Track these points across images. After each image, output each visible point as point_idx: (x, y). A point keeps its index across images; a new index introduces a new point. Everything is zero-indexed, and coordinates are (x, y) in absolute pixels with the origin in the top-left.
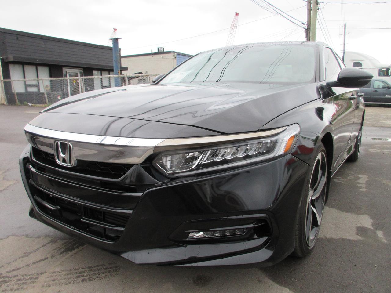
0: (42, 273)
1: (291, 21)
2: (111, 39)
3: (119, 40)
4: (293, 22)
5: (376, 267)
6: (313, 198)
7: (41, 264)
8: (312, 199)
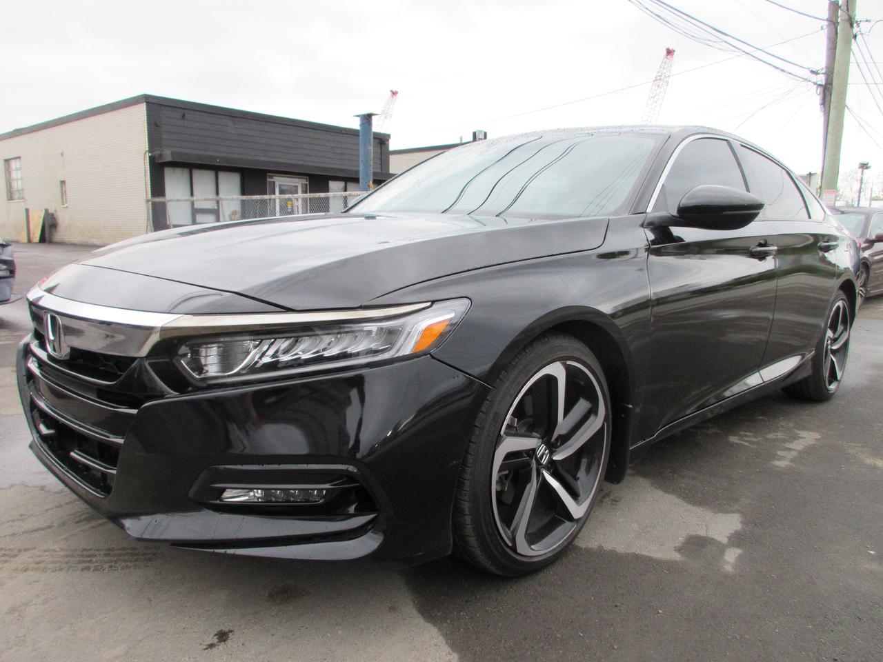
0: (26, 550)
1: (777, 68)
2: (358, 116)
3: (373, 117)
4: (782, 70)
5: (659, 615)
6: (554, 458)
7: (35, 535)
8: (550, 458)
